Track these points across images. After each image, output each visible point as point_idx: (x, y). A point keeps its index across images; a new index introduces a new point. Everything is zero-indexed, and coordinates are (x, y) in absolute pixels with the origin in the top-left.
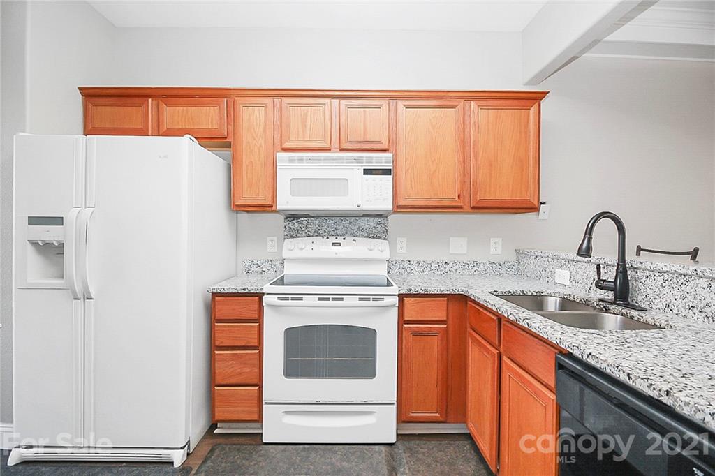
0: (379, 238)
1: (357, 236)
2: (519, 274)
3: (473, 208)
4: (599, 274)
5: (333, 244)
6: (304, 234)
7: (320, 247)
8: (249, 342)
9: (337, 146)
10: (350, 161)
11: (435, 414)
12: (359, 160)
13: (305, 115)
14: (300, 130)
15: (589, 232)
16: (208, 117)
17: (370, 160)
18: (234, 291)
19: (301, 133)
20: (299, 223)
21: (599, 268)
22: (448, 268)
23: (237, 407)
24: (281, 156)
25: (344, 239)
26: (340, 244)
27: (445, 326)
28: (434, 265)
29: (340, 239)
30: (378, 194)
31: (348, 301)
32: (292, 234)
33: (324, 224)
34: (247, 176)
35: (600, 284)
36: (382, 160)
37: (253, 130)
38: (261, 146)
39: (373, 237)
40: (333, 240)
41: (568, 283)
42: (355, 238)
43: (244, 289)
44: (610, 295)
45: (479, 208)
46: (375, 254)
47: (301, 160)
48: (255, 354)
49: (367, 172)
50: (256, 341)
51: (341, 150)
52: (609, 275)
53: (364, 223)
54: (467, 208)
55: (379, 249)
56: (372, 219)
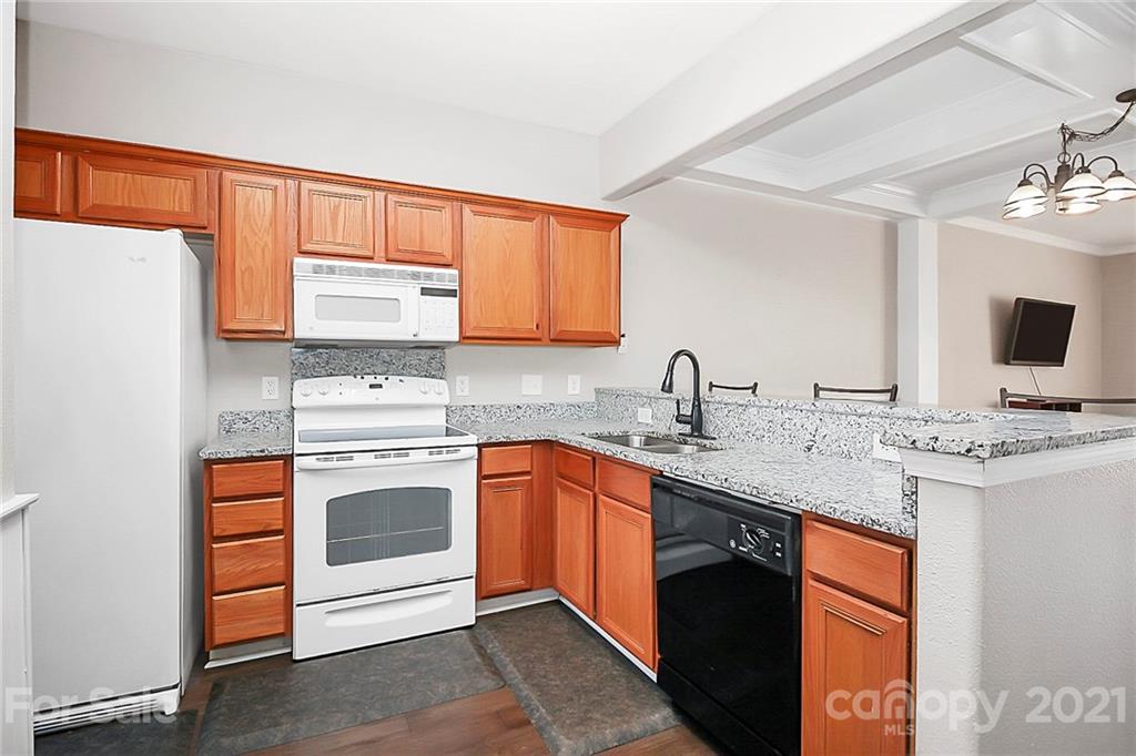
0: (433, 377)
1: (402, 375)
2: (599, 416)
3: (552, 340)
4: (678, 409)
5: (371, 386)
6: (324, 372)
7: (350, 390)
8: (270, 525)
9: (383, 254)
10: (402, 275)
11: (519, 582)
12: (416, 276)
13: (337, 207)
14: (329, 229)
15: (671, 369)
16: (172, 192)
17: (429, 276)
18: (245, 455)
19: (329, 233)
20: (317, 356)
21: (678, 403)
22: (520, 412)
24: (301, 263)
25: (387, 379)
26: (380, 386)
27: (529, 478)
28: (503, 410)
29: (380, 379)
30: (439, 321)
31: (414, 456)
32: (305, 372)
33: (354, 358)
34: (243, 288)
35: (680, 419)
36: (447, 277)
37: (252, 222)
38: (266, 245)
39: (426, 376)
40: (370, 379)
41: (650, 421)
42: (401, 378)
43: (262, 451)
44: (687, 429)
45: (561, 340)
46: (431, 399)
47: (331, 270)
48: (279, 540)
49: (425, 292)
50: (281, 522)
51: (389, 261)
52: (687, 410)
53: (413, 358)
54: (546, 340)
55: (433, 392)
56: (424, 351)
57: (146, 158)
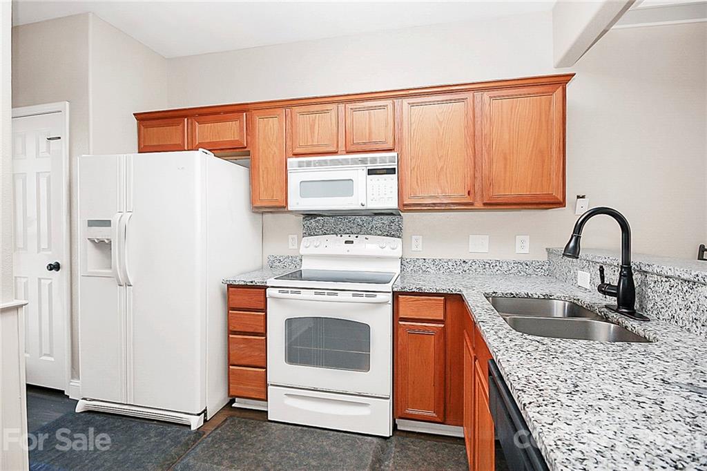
0: (393, 236)
1: (370, 234)
2: (550, 274)
3: (485, 204)
4: (602, 278)
5: (346, 242)
6: (321, 232)
7: (333, 244)
8: (256, 329)
9: (344, 149)
10: (355, 162)
11: (431, 414)
12: (363, 161)
13: (314, 121)
14: (309, 136)
16: (230, 131)
17: (374, 160)
18: (243, 283)
19: (310, 140)
20: (316, 222)
21: (602, 270)
22: (466, 267)
23: (248, 385)
24: (292, 161)
25: (357, 237)
26: (352, 242)
27: (443, 326)
28: (450, 263)
29: (353, 238)
30: (383, 193)
31: (342, 296)
32: (309, 233)
33: (339, 223)
34: (263, 181)
35: (604, 289)
36: (385, 159)
37: (268, 139)
38: (275, 153)
39: (387, 235)
40: (346, 237)
41: (588, 287)
42: (367, 236)
43: (252, 282)
45: (491, 205)
46: (388, 252)
47: (309, 164)
48: (262, 340)
49: (371, 172)
50: (263, 328)
51: (348, 152)
53: (377, 221)
54: (478, 205)
55: (392, 247)
56: (386, 217)
57: (218, 113)
